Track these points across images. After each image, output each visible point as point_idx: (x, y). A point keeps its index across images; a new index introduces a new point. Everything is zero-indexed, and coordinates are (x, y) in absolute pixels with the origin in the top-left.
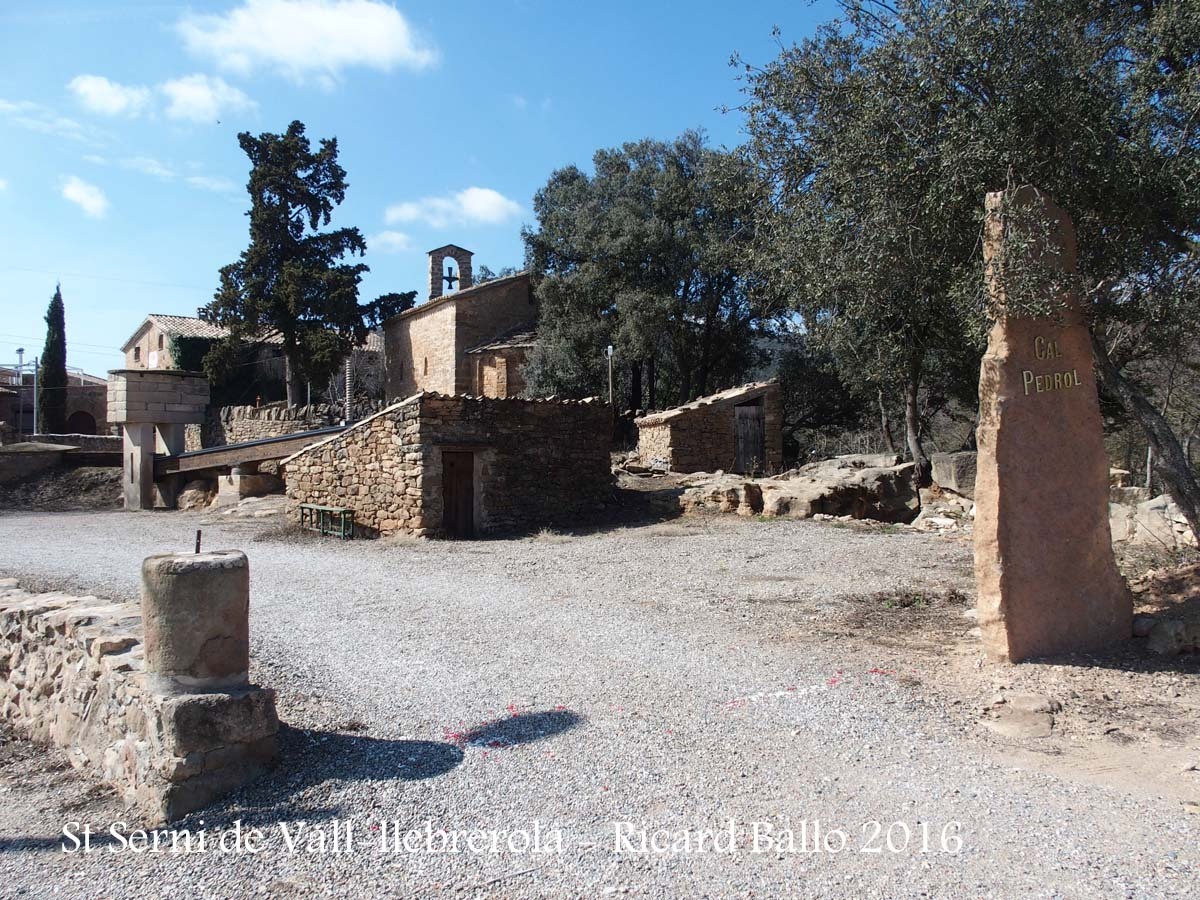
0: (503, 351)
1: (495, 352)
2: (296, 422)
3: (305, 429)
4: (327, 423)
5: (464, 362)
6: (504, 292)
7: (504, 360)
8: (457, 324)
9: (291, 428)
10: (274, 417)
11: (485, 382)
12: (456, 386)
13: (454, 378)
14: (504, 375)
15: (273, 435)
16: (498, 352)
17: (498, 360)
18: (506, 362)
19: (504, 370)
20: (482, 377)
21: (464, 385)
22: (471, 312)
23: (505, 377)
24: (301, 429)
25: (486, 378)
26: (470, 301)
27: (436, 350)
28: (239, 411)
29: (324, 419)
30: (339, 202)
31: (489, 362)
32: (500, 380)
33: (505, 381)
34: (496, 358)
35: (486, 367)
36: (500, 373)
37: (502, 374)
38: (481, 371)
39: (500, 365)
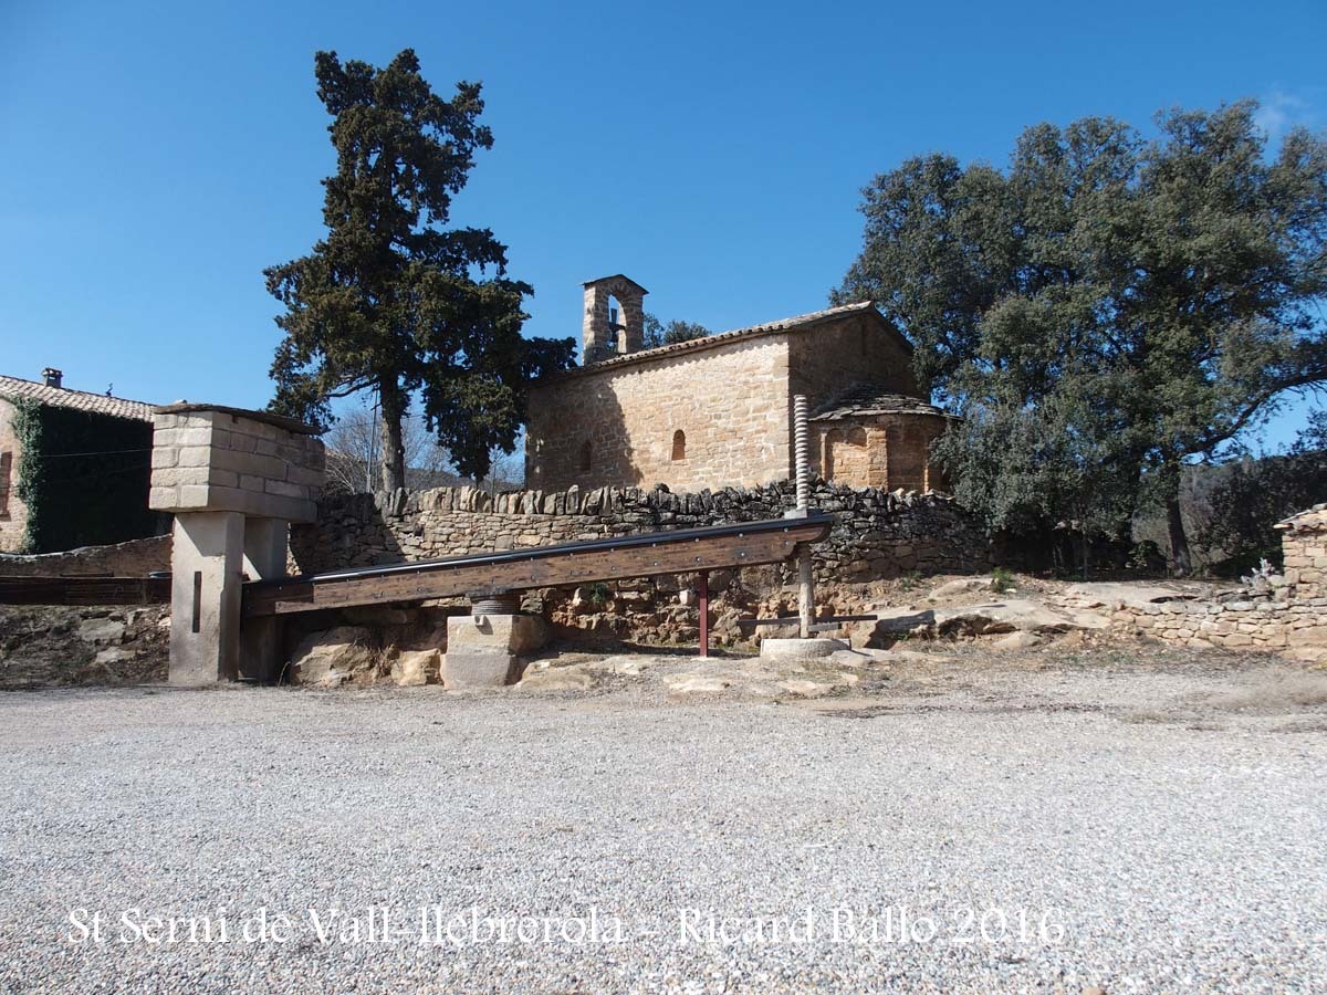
0: (882, 419)
1: (864, 420)
2: (582, 518)
3: (601, 531)
4: (649, 520)
6: (838, 332)
7: (882, 433)
9: (569, 529)
10: (529, 508)
11: (835, 470)
13: (787, 460)
14: (882, 457)
15: (530, 540)
16: (873, 421)
17: (870, 432)
18: (886, 436)
19: (882, 449)
20: (830, 462)
23: (885, 460)
24: (591, 530)
26: (804, 339)
27: (718, 417)
28: (440, 497)
29: (643, 514)
30: (456, 191)
31: (849, 435)
32: (875, 466)
33: (885, 467)
34: (866, 429)
35: (840, 444)
36: (875, 454)
37: (879, 457)
38: (829, 449)
39: (875, 441)
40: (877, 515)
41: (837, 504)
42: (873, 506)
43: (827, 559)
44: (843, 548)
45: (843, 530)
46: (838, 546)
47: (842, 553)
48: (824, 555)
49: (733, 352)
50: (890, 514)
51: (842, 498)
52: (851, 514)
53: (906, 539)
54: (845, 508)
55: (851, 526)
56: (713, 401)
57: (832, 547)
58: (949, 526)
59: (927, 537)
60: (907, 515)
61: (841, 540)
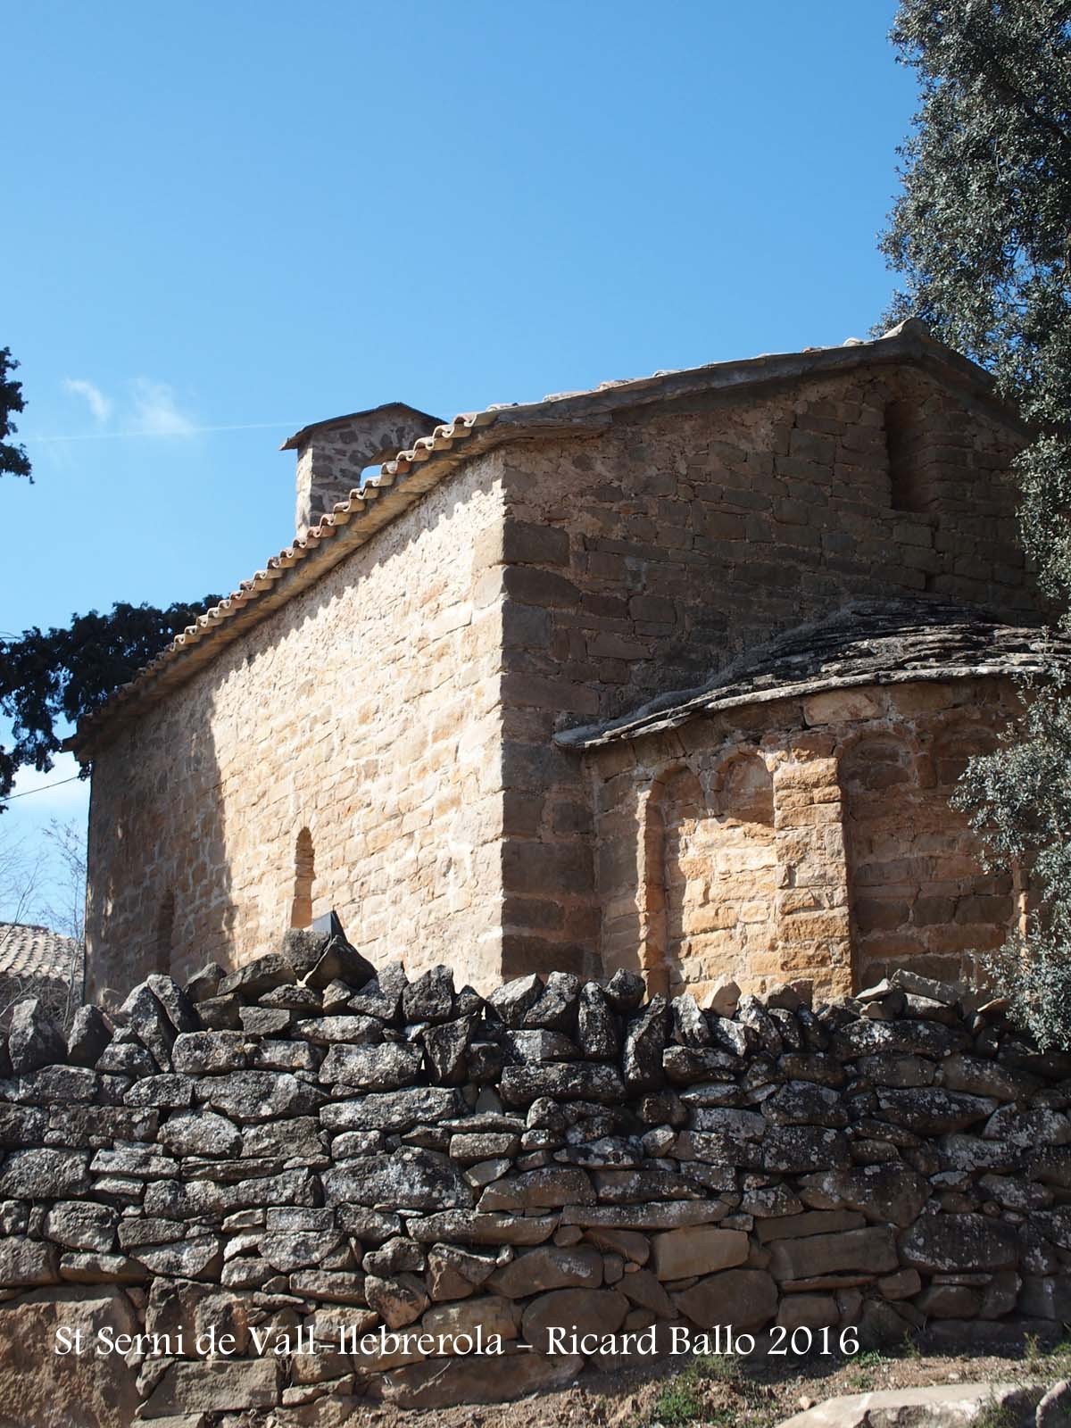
1: (759, 723)
5: (554, 796)
7: (823, 766)
8: (510, 584)
11: (690, 920)
12: (506, 941)
13: (498, 898)
14: (823, 860)
17: (783, 766)
18: (841, 778)
19: (822, 826)
21: (556, 938)
22: (582, 523)
23: (838, 870)
25: (693, 890)
26: (583, 463)
27: (371, 772)
31: (720, 787)
32: (802, 896)
33: (839, 895)
34: (770, 758)
35: (700, 825)
36: (800, 851)
37: (814, 857)
38: (664, 848)
39: (798, 797)
40: (561, 1099)
41: (389, 1057)
42: (549, 1060)
43: (322, 1302)
44: (388, 1249)
45: (393, 1171)
46: (371, 1242)
47: (381, 1270)
48: (305, 1281)
49: (400, 546)
50: (635, 1092)
51: (414, 1031)
52: (439, 1097)
53: (712, 1194)
54: (424, 1078)
55: (439, 1146)
56: (364, 719)
57: (344, 1242)
58: (975, 1127)
59: (827, 1183)
60: (718, 1092)
61: (389, 1213)
